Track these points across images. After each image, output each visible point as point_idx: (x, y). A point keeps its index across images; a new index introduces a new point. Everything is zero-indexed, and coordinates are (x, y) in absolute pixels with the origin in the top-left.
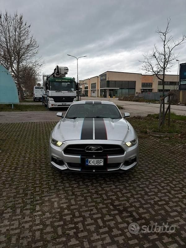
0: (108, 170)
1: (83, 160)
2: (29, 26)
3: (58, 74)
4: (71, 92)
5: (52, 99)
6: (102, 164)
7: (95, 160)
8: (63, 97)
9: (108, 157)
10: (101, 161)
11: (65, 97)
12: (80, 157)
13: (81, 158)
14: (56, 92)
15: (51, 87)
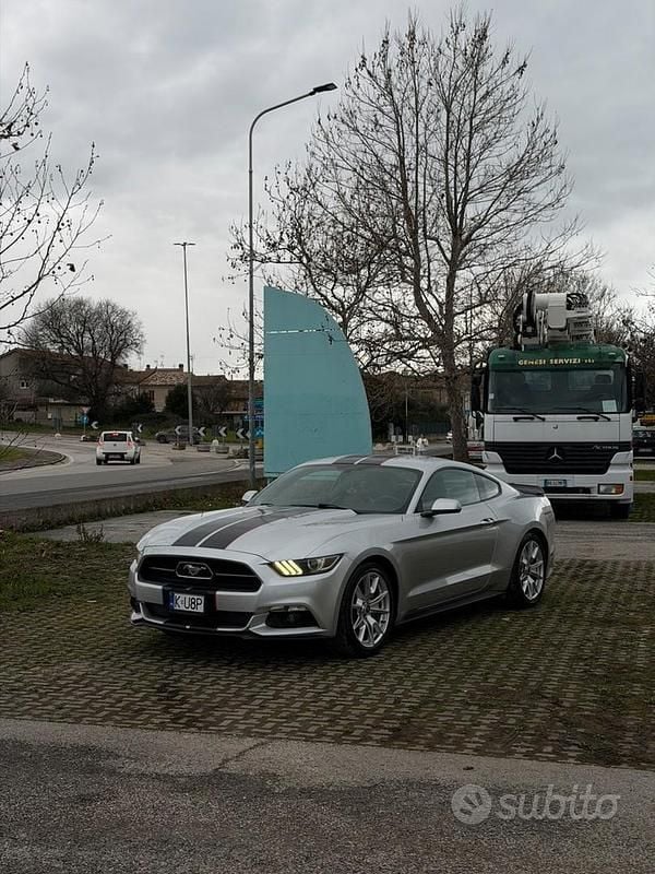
0: (219, 629)
1: (167, 597)
2: (521, 70)
3: (529, 329)
4: (596, 419)
5: (495, 456)
6: (201, 609)
7: (188, 596)
8: (551, 446)
9: (218, 593)
10: (199, 602)
11: (560, 446)
12: (160, 587)
13: (163, 590)
14: (516, 419)
15: (491, 396)
